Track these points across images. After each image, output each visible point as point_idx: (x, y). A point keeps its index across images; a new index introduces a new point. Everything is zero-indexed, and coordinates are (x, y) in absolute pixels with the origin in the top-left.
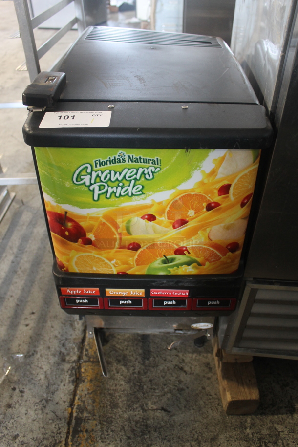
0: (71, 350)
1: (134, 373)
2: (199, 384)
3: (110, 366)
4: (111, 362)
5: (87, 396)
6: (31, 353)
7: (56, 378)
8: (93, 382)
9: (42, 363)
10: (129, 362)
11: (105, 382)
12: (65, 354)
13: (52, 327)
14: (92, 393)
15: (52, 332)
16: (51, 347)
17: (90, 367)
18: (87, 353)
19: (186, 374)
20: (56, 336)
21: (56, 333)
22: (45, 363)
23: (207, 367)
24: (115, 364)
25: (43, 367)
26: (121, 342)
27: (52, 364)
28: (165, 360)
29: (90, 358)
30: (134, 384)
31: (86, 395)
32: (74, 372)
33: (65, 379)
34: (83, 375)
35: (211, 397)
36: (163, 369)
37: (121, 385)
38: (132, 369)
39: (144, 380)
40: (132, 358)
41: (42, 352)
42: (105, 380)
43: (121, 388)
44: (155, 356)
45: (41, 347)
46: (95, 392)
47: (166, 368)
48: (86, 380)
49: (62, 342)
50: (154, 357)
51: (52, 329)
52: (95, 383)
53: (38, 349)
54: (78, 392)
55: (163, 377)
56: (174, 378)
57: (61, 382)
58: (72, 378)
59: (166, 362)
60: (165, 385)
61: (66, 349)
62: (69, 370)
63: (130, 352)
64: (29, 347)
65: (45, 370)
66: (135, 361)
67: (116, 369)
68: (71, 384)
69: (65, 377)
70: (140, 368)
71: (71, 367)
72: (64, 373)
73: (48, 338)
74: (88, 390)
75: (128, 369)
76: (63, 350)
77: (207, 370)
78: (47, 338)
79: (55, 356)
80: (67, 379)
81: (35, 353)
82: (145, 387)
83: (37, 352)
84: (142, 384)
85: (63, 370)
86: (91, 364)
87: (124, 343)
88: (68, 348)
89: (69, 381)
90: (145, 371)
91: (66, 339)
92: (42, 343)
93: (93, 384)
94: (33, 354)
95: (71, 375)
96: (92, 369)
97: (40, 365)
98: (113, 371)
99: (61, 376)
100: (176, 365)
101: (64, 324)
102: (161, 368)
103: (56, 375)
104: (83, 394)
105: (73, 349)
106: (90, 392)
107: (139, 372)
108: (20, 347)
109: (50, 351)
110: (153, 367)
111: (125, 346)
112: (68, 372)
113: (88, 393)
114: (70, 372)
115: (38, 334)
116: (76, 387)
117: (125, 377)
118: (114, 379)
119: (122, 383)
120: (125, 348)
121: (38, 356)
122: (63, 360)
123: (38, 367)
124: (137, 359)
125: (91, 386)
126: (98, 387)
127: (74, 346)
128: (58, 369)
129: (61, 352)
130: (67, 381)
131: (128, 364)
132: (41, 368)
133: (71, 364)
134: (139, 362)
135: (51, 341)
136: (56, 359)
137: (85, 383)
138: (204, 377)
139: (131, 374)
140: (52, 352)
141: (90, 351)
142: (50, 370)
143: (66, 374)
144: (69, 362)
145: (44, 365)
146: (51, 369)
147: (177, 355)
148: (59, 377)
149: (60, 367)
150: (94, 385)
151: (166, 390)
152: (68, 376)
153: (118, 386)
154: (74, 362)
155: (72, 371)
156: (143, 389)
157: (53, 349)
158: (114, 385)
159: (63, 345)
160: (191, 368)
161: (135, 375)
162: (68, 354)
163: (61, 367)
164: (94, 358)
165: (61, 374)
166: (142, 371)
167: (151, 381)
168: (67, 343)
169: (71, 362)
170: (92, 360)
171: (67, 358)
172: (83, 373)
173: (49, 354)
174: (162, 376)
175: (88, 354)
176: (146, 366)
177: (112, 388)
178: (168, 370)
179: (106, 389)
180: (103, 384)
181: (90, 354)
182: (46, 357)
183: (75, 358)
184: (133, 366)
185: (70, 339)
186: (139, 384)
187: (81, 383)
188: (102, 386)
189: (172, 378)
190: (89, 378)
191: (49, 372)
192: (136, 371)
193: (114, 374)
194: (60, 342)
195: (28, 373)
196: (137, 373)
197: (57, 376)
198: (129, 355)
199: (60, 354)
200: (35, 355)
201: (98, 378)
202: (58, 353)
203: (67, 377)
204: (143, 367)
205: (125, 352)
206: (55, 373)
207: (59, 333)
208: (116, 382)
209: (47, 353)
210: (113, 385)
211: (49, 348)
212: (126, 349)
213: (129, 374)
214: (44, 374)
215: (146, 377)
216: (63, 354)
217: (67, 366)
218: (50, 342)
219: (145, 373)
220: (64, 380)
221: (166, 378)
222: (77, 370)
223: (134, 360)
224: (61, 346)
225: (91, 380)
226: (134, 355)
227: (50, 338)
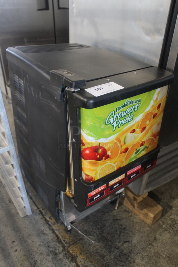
0: (56, 246)
1: (98, 236)
2: (130, 221)
3: (83, 240)
4: (82, 238)
5: (86, 262)
6: (33, 264)
7: (61, 266)
8: (82, 253)
9: (45, 264)
10: (91, 232)
11: (88, 249)
12: (54, 250)
13: (33, 242)
14: (86, 259)
16: (42, 252)
17: (74, 248)
18: (65, 242)
19: (120, 220)
20: (40, 245)
21: (38, 243)
22: (47, 263)
23: (126, 212)
26: (78, 226)
27: (51, 260)
28: (106, 220)
29: (69, 243)
30: (102, 240)
31: (84, 262)
32: (67, 256)
33: (66, 262)
34: (74, 254)
35: (139, 223)
36: (109, 225)
37: (97, 245)
38: (95, 234)
39: (105, 235)
40: (90, 229)
41: (40, 258)
42: (87, 249)
43: (98, 246)
44: (100, 221)
45: (37, 256)
46: (87, 257)
47: (110, 224)
48: (78, 255)
49: (47, 245)
50: (100, 222)
51: (34, 243)
52: (83, 253)
53: (35, 259)
54: (79, 264)
55: (113, 228)
56: (117, 225)
57: (65, 266)
58: (70, 260)
60: (116, 231)
62: (64, 257)
63: (87, 227)
64: (29, 261)
66: (93, 230)
68: (72, 263)
69: (65, 262)
70: (98, 231)
71: (64, 255)
72: (63, 260)
73: (36, 249)
74: (84, 259)
75: (93, 236)
76: (51, 249)
77: (127, 213)
78: (35, 249)
79: (49, 255)
80: (67, 262)
81: (36, 262)
82: (108, 238)
83: (36, 260)
84: (106, 238)
85: (60, 259)
86: (73, 246)
87: (80, 225)
88: (53, 246)
89: (69, 262)
90: (102, 231)
91: (47, 242)
92: (35, 254)
93: (83, 255)
94: (35, 263)
95: (68, 258)
96: (76, 248)
98: (87, 241)
99: (63, 263)
100: (113, 219)
101: (39, 236)
102: (107, 225)
103: (59, 264)
104: (83, 263)
105: (56, 245)
106: (85, 259)
107: (100, 233)
108: (23, 265)
109: (44, 255)
110: (104, 227)
111: (82, 226)
112: (64, 258)
113: (85, 260)
114: (65, 257)
115: (28, 251)
116: (76, 262)
117: (95, 240)
118: (91, 245)
119: (97, 244)
120: (83, 227)
121: (39, 262)
122: (56, 254)
124: (93, 228)
125: (83, 256)
126: (87, 254)
127: (55, 243)
128: (57, 261)
129: (50, 251)
130: (69, 263)
131: (91, 233)
133: (62, 253)
134: (95, 229)
135: (39, 249)
136: (51, 256)
137: (78, 257)
138: (129, 216)
140: (46, 254)
141: (66, 240)
142: (53, 264)
143: (64, 260)
144: (60, 253)
145: (48, 264)
146: (53, 263)
147: (109, 215)
148: (62, 264)
149: (58, 259)
150: (84, 254)
151: (118, 233)
152: (66, 260)
153: (96, 247)
154: (63, 251)
155: (66, 256)
156: (108, 240)
157: (45, 253)
158: (94, 248)
159: (49, 246)
160: (120, 217)
161: (99, 236)
162: (56, 249)
163: (58, 258)
164: (71, 242)
165: (61, 262)
166: (101, 232)
167: (108, 234)
168: (50, 244)
169: (61, 252)
170: (71, 243)
171: (57, 252)
172: (73, 253)
173: (45, 256)
174: (111, 228)
175: (67, 242)
177: (94, 250)
178: (112, 224)
179: (92, 252)
180: (88, 251)
181: (68, 241)
182: (44, 259)
183: (61, 249)
184: (94, 233)
185: (49, 241)
186: (105, 239)
187: (77, 258)
188: (89, 252)
189: (116, 226)
190: (79, 253)
191: (54, 266)
192: (98, 234)
193: (89, 243)
194: (45, 246)
196: (99, 234)
197: (60, 264)
198: (88, 229)
199: (51, 252)
200: (37, 263)
201: (83, 250)
202: (49, 253)
203: (66, 261)
204: (99, 230)
205: (84, 229)
206: (58, 264)
207: (40, 242)
208: (93, 246)
209: (43, 257)
210: (93, 248)
211: (42, 253)
212: (84, 227)
213: (96, 238)
215: (105, 234)
216: (53, 251)
217: (61, 256)
218: (39, 250)
219: (103, 232)
220: (66, 264)
221: (114, 228)
222: (68, 254)
223: (92, 229)
224: (48, 248)
225: (81, 253)
226: (90, 227)
227: (37, 248)
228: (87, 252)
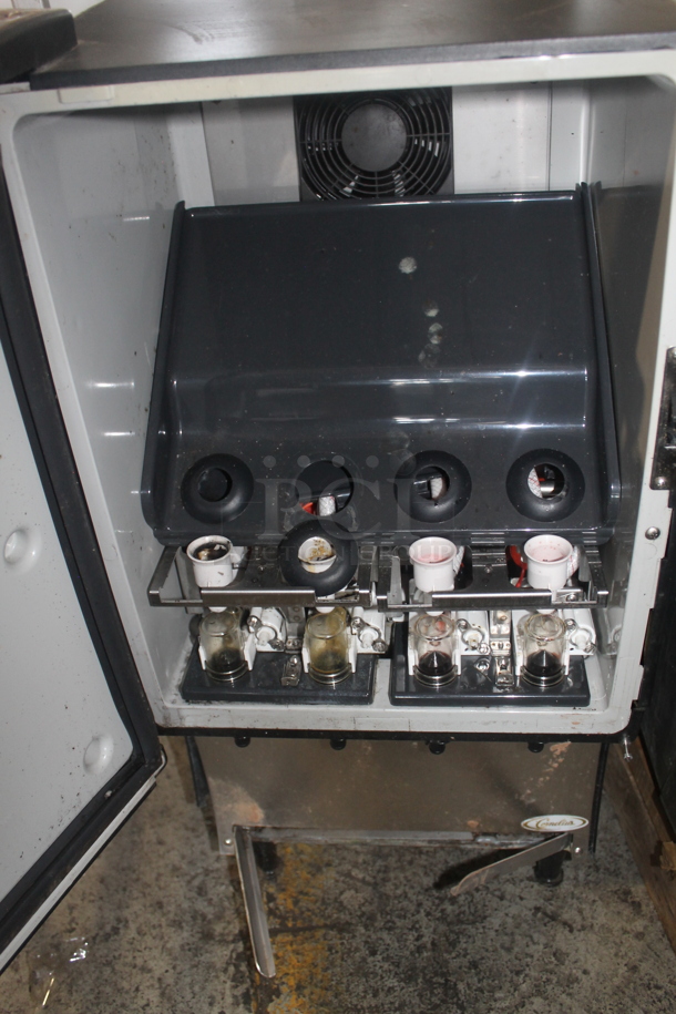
0: (226, 903)
1: (419, 949)
2: (616, 955)
3: (346, 935)
4: (348, 924)
6: (108, 928)
7: (194, 994)
8: (307, 992)
9: (147, 952)
10: (399, 917)
11: (342, 988)
12: (210, 917)
13: (161, 843)
15: (161, 857)
16: (165, 900)
17: (289, 947)
18: (271, 905)
19: (571, 931)
20: (175, 869)
21: (174, 857)
22: (156, 953)
23: (625, 901)
24: (362, 930)
25: (151, 964)
26: (365, 862)
27: (176, 951)
28: (502, 898)
29: (283, 918)
30: (428, 982)
32: (243, 968)
33: (223, 994)
35: (660, 993)
36: (503, 925)
37: (391, 989)
38: (411, 936)
39: (454, 964)
40: (405, 903)
41: (141, 920)
42: (339, 983)
43: (390, 998)
45: (136, 906)
47: (509, 920)
48: (284, 989)
49: (196, 883)
51: (162, 849)
52: (312, 993)
53: (126, 913)
55: (509, 950)
56: (541, 947)
57: (211, 1004)
58: (242, 989)
59: (505, 903)
60: (518, 973)
61: (210, 901)
62: (228, 964)
63: (396, 886)
64: (100, 908)
65: (157, 973)
66: (418, 912)
67: (366, 942)
68: (241, 1008)
69: (219, 988)
70: (435, 932)
71: (234, 956)
72: (217, 977)
73: (154, 876)
75: (401, 939)
76: (201, 905)
77: (627, 911)
78: (149, 877)
79: (181, 928)
80: (228, 992)
81: (120, 926)
82: (461, 986)
83: (127, 921)
84: (452, 979)
85: (210, 966)
86: (290, 938)
87: (374, 862)
88: (215, 899)
89: (234, 997)
90: (453, 937)
91: (207, 872)
92: (135, 894)
93: (306, 1000)
94: (116, 930)
95: (237, 979)
96: (297, 953)
97: (139, 962)
98: (357, 950)
99: (209, 987)
100: (537, 909)
101: (193, 830)
102: (496, 922)
103: (191, 985)
107: (435, 944)
108: (75, 914)
109: (164, 915)
110: (473, 923)
111: (379, 871)
112: (225, 970)
114: (232, 969)
115: (123, 870)
117: (397, 965)
118: (366, 975)
119: (391, 982)
121: (132, 933)
122: (208, 936)
123: (135, 967)
124: (420, 905)
125: (301, 1006)
126: (322, 1005)
128: (196, 966)
129: (196, 911)
130: (229, 1000)
131: (399, 923)
132: (145, 969)
133: (232, 946)
134: (428, 914)
135: (162, 884)
136: (185, 934)
137: (282, 997)
138: (625, 932)
139: (412, 953)
140: (171, 916)
141: (280, 897)
142: (171, 971)
143: (223, 978)
144: (223, 942)
145: (155, 958)
146: (174, 968)
148: (203, 988)
149: (202, 958)
150: (311, 1000)
151: (524, 987)
152: (229, 984)
153: (382, 995)
154: (240, 937)
155: (236, 966)
156: (456, 993)
157: (172, 908)
158: (370, 995)
159: (201, 891)
160: (580, 911)
161: (426, 954)
162: (219, 917)
163: (205, 958)
164: (295, 919)
165: (206, 981)
166: (443, 940)
167: (474, 965)
168: (210, 884)
169: (231, 938)
170: (290, 924)
171: (218, 928)
173: (163, 921)
174: (502, 947)
175: (277, 908)
176: (449, 924)
177: (365, 1005)
178: (518, 926)
180: (336, 996)
181: (281, 908)
182: (154, 932)
184: (413, 928)
185: (218, 870)
186: (442, 981)
187: (272, 1001)
188: (335, 1001)
189: (532, 949)
190: (292, 982)
191: (170, 979)
192: (426, 940)
193: (364, 960)
194: (189, 882)
195: (108, 989)
196: (429, 945)
197: (197, 988)
198: (397, 897)
199: (194, 918)
200: (122, 931)
201: (320, 977)
202: (187, 917)
203: (225, 988)
204: (442, 928)
206: (188, 980)
207: (183, 857)
208: (372, 983)
209: (155, 922)
210: (365, 992)
211: (160, 905)
212: (385, 880)
213: (407, 953)
214: (157, 986)
215: (458, 956)
216: (204, 917)
217: (221, 955)
218: (160, 888)
219: (453, 944)
220: (219, 998)
221: (516, 949)
223: (412, 908)
224: (194, 894)
225: (299, 988)
226: (410, 894)
227: (159, 875)
228: (330, 996)
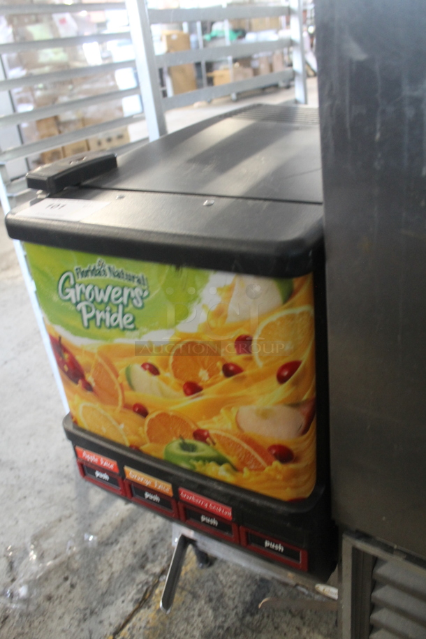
0: (160, 558)
1: (220, 627)
3: (195, 601)
4: (199, 596)
5: (142, 631)
6: (110, 541)
7: (120, 587)
9: (116, 559)
10: (223, 607)
11: (175, 622)
12: (150, 559)
14: (150, 629)
15: (150, 522)
16: (138, 542)
20: (152, 531)
22: (119, 562)
24: (203, 602)
25: (114, 565)
26: (228, 573)
27: (127, 565)
28: (276, 628)
31: (140, 628)
32: (145, 588)
33: (130, 594)
34: (154, 598)
37: (194, 636)
38: (221, 619)
40: (230, 603)
41: (124, 545)
42: (176, 619)
44: (266, 615)
45: (126, 538)
46: (154, 629)
48: (153, 607)
49: (155, 542)
50: (263, 616)
53: (121, 539)
54: (134, 619)
57: (122, 595)
58: (138, 596)
59: (276, 632)
61: (154, 553)
62: (141, 583)
63: (233, 593)
64: (113, 532)
65: (114, 569)
66: (233, 610)
67: (200, 610)
68: (132, 604)
69: (131, 590)
70: (233, 624)
71: (146, 581)
74: (148, 622)
75: (216, 617)
76: (150, 553)
78: (140, 529)
79: (135, 557)
80: (132, 595)
81: (115, 543)
83: (118, 542)
85: (134, 580)
87: (232, 576)
88: (157, 553)
89: (133, 598)
90: (239, 631)
91: (162, 540)
92: (130, 533)
93: (157, 618)
94: (112, 544)
95: (139, 592)
97: (111, 561)
98: (194, 610)
99: (127, 587)
103: (121, 583)
104: (138, 625)
105: (163, 557)
106: (148, 626)
107: (228, 629)
109: (133, 548)
110: (253, 631)
111: (231, 581)
112: (138, 585)
113: (145, 627)
114: (140, 586)
115: (133, 521)
116: (136, 611)
117: (204, 627)
118: (188, 623)
119: (197, 633)
120: (229, 584)
121: (117, 548)
122: (142, 567)
123: (108, 562)
124: (236, 607)
125: (153, 619)
126: (162, 624)
127: (166, 553)
128: (129, 576)
129: (146, 554)
130: (130, 597)
131: (221, 609)
132: (111, 565)
133: (147, 576)
134: (236, 614)
135: (142, 535)
136: (135, 561)
137: (149, 610)
139: (215, 627)
140: (135, 550)
142: (119, 573)
143: (135, 586)
144: (147, 572)
145: (117, 563)
146: (121, 571)
147: (299, 629)
148: (124, 586)
150: (159, 618)
152: (134, 591)
153: (188, 636)
154: (154, 575)
155: (143, 587)
157: (138, 547)
158: (184, 632)
159: (154, 546)
161: (221, 632)
162: (153, 561)
163: (134, 575)
165: (128, 584)
166: (233, 630)
168: (159, 545)
169: (150, 573)
171: (149, 566)
172: (156, 595)
173: (131, 550)
176: (242, 624)
177: (179, 635)
179: (169, 632)
180: (170, 623)
182: (125, 553)
183: (157, 570)
184: (225, 616)
187: (145, 608)
188: (167, 626)
191: (116, 575)
192: (226, 625)
193: (193, 616)
194: (152, 540)
195: (93, 565)
196: (225, 628)
197: (122, 585)
198: (229, 598)
199: (143, 556)
200: (114, 545)
202: (141, 555)
203: (132, 592)
204: (238, 624)
205: (226, 590)
206: (122, 580)
207: (158, 527)
208: (189, 628)
209: (128, 549)
210: (183, 630)
211: (135, 543)
212: (230, 587)
213: (213, 625)
214: (110, 574)
216: (147, 558)
217: (141, 577)
218: (140, 536)
219: (236, 635)
220: (127, 594)
222: (151, 588)
223: (232, 606)
224: (150, 546)
225: (159, 611)
226: (236, 601)
227: (143, 531)
228: (167, 622)
